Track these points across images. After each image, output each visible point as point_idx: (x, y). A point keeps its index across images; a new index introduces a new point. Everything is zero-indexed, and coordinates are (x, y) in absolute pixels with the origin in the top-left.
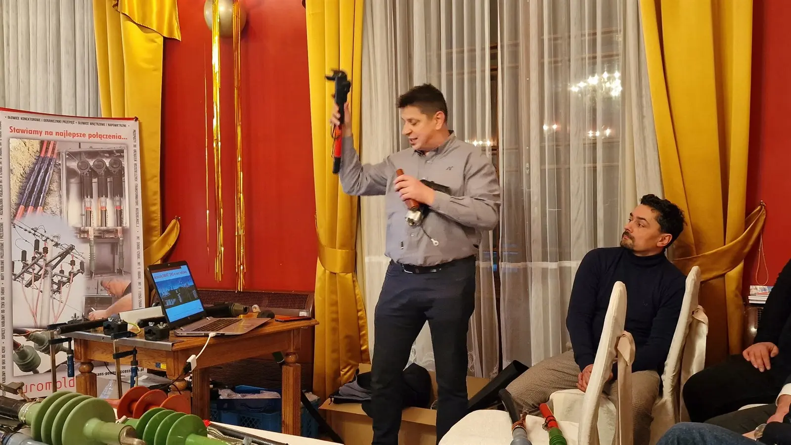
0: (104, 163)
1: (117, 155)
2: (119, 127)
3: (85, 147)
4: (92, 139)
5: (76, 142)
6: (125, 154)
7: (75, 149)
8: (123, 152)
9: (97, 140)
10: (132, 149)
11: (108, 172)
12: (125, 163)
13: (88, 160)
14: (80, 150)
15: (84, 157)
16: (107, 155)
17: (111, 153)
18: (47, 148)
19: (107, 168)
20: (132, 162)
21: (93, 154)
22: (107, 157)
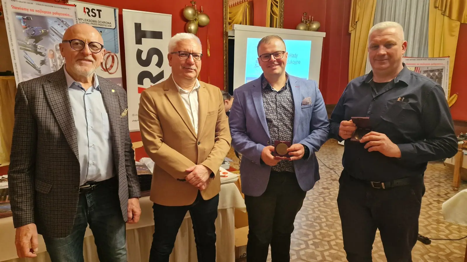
0: (436, 74)
1: (440, 71)
2: (442, 61)
3: (430, 69)
4: (432, 66)
5: (427, 67)
6: (444, 70)
7: (426, 69)
8: (443, 69)
9: (434, 65)
10: (446, 68)
11: (437, 77)
12: (443, 74)
13: (430, 73)
14: (427, 70)
15: (429, 72)
16: (437, 71)
17: (438, 70)
18: (417, 70)
19: (437, 76)
20: (446, 73)
21: (432, 71)
22: (437, 72)
